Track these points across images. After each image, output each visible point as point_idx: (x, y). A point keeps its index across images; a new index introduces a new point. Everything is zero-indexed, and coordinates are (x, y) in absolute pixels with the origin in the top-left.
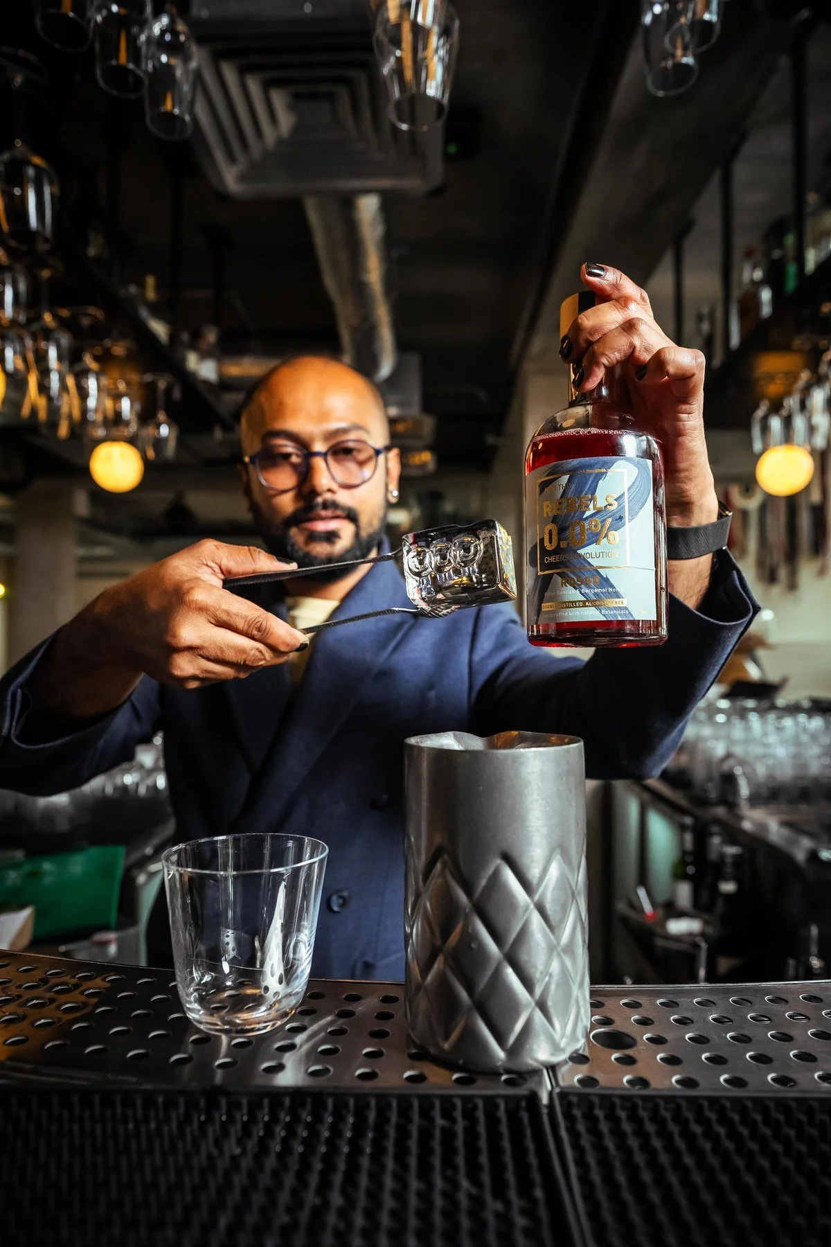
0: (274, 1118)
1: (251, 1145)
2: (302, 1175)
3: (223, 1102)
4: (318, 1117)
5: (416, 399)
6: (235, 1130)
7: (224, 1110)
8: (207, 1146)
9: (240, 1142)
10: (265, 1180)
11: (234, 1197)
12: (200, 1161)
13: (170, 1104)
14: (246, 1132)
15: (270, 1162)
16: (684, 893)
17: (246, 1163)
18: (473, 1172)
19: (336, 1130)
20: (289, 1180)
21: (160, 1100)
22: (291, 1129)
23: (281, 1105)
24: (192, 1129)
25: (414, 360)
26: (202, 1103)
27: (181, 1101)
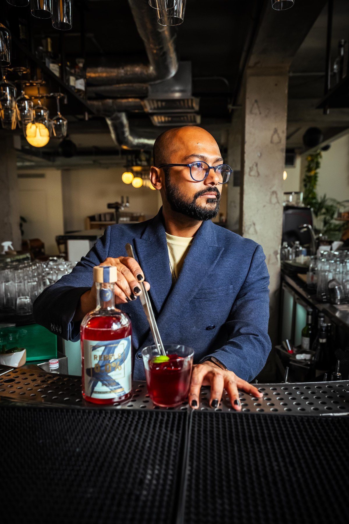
0: (117, 415)
1: (111, 421)
2: (124, 428)
3: (104, 412)
4: (128, 416)
5: (189, 87)
6: (107, 418)
7: (104, 414)
8: (100, 421)
9: (108, 421)
10: (115, 428)
11: (107, 431)
12: (98, 424)
13: (89, 412)
14: (110, 418)
15: (116, 425)
16: (306, 342)
17: (110, 425)
18: (166, 428)
19: (133, 419)
20: (120, 428)
21: (87, 411)
22: (121, 419)
23: (119, 413)
24: (96, 418)
25: (188, 65)
26: (98, 412)
27: (93, 412)
